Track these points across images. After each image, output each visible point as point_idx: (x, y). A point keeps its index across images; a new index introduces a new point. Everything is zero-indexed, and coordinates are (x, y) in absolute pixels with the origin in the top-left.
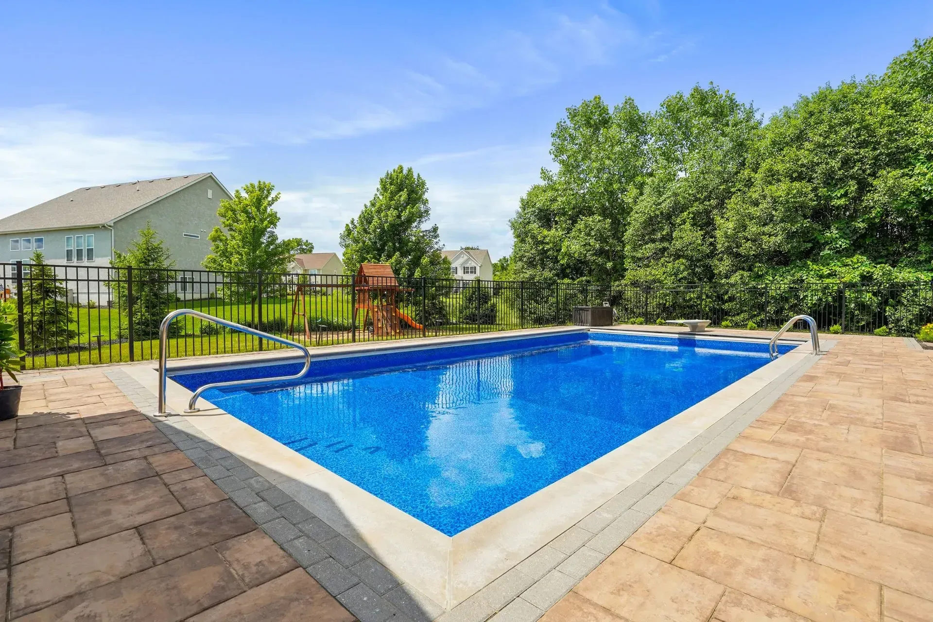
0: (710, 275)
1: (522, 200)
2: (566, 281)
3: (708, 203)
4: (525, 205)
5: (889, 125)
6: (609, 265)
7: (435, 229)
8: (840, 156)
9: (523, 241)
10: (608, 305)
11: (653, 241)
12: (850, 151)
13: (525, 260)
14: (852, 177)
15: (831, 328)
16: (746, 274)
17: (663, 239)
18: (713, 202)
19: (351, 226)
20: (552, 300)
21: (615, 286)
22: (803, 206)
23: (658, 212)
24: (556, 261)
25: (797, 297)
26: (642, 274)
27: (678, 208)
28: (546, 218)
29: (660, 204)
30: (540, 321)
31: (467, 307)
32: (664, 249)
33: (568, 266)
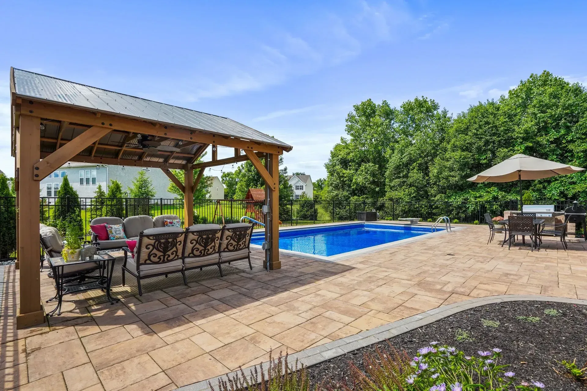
0: (427, 195)
1: (332, 152)
2: (356, 197)
3: (426, 159)
4: (333, 155)
5: (505, 126)
6: (377, 189)
7: (285, 169)
8: (483, 140)
9: (332, 175)
10: (375, 211)
11: (399, 177)
12: (488, 138)
13: (333, 185)
14: (489, 150)
15: (475, 222)
16: (443, 195)
17: (404, 177)
18: (429, 158)
19: (241, 168)
20: (348, 208)
21: (381, 200)
22: (467, 163)
23: (401, 163)
24: (349, 186)
25: (465, 207)
26: (395, 194)
27: (411, 161)
28: (345, 163)
29: (402, 159)
30: (341, 219)
31: (301, 211)
32: (404, 182)
33: (356, 189)
